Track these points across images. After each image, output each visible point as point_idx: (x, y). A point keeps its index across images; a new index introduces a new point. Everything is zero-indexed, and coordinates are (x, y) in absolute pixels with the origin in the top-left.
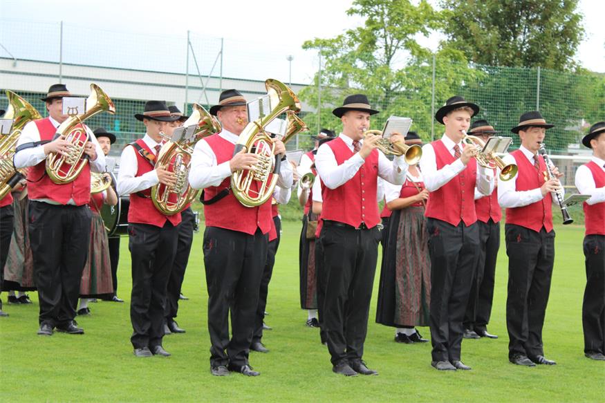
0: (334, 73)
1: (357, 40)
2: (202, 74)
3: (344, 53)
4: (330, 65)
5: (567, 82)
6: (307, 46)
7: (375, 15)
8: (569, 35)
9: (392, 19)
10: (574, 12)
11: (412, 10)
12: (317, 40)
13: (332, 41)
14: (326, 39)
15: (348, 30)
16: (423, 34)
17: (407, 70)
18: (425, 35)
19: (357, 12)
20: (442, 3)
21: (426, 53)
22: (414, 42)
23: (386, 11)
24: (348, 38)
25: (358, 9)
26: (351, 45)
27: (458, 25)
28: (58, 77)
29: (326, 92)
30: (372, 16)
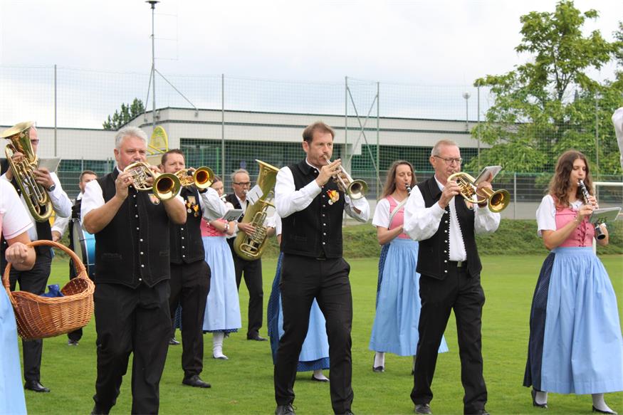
1: (528, 75)
3: (516, 89)
4: (500, 102)
6: (479, 83)
7: (544, 51)
9: (561, 54)
11: (581, 43)
12: (489, 77)
13: (504, 78)
14: (499, 75)
15: (519, 66)
16: (595, 66)
17: (576, 103)
18: (597, 68)
19: (526, 48)
20: (618, 35)
21: (597, 86)
22: (583, 75)
23: (556, 46)
24: (518, 75)
25: (526, 45)
26: (523, 80)
28: (221, 123)
29: (500, 128)
30: (542, 51)
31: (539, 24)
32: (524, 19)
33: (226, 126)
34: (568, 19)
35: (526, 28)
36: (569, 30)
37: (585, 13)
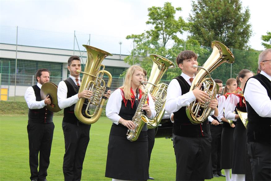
0: (140, 50)
1: (150, 35)
2: (80, 50)
3: (145, 41)
4: (138, 46)
5: (245, 55)
6: (128, 38)
7: (158, 24)
8: (246, 34)
9: (166, 26)
10: (248, 24)
11: (175, 22)
12: (133, 35)
13: (139, 36)
14: (137, 35)
15: (146, 31)
16: (180, 33)
17: (173, 49)
19: (151, 23)
20: (189, 19)
21: (181, 42)
22: (176, 36)
23: (164, 23)
24: (146, 35)
25: (151, 21)
26: (148, 37)
27: (196, 29)
28: (15, 51)
29: (137, 58)
30: (157, 25)
31: (157, 12)
32: (150, 9)
33: (18, 53)
34: (170, 11)
35: (151, 14)
36: (170, 16)
37: (176, 9)
